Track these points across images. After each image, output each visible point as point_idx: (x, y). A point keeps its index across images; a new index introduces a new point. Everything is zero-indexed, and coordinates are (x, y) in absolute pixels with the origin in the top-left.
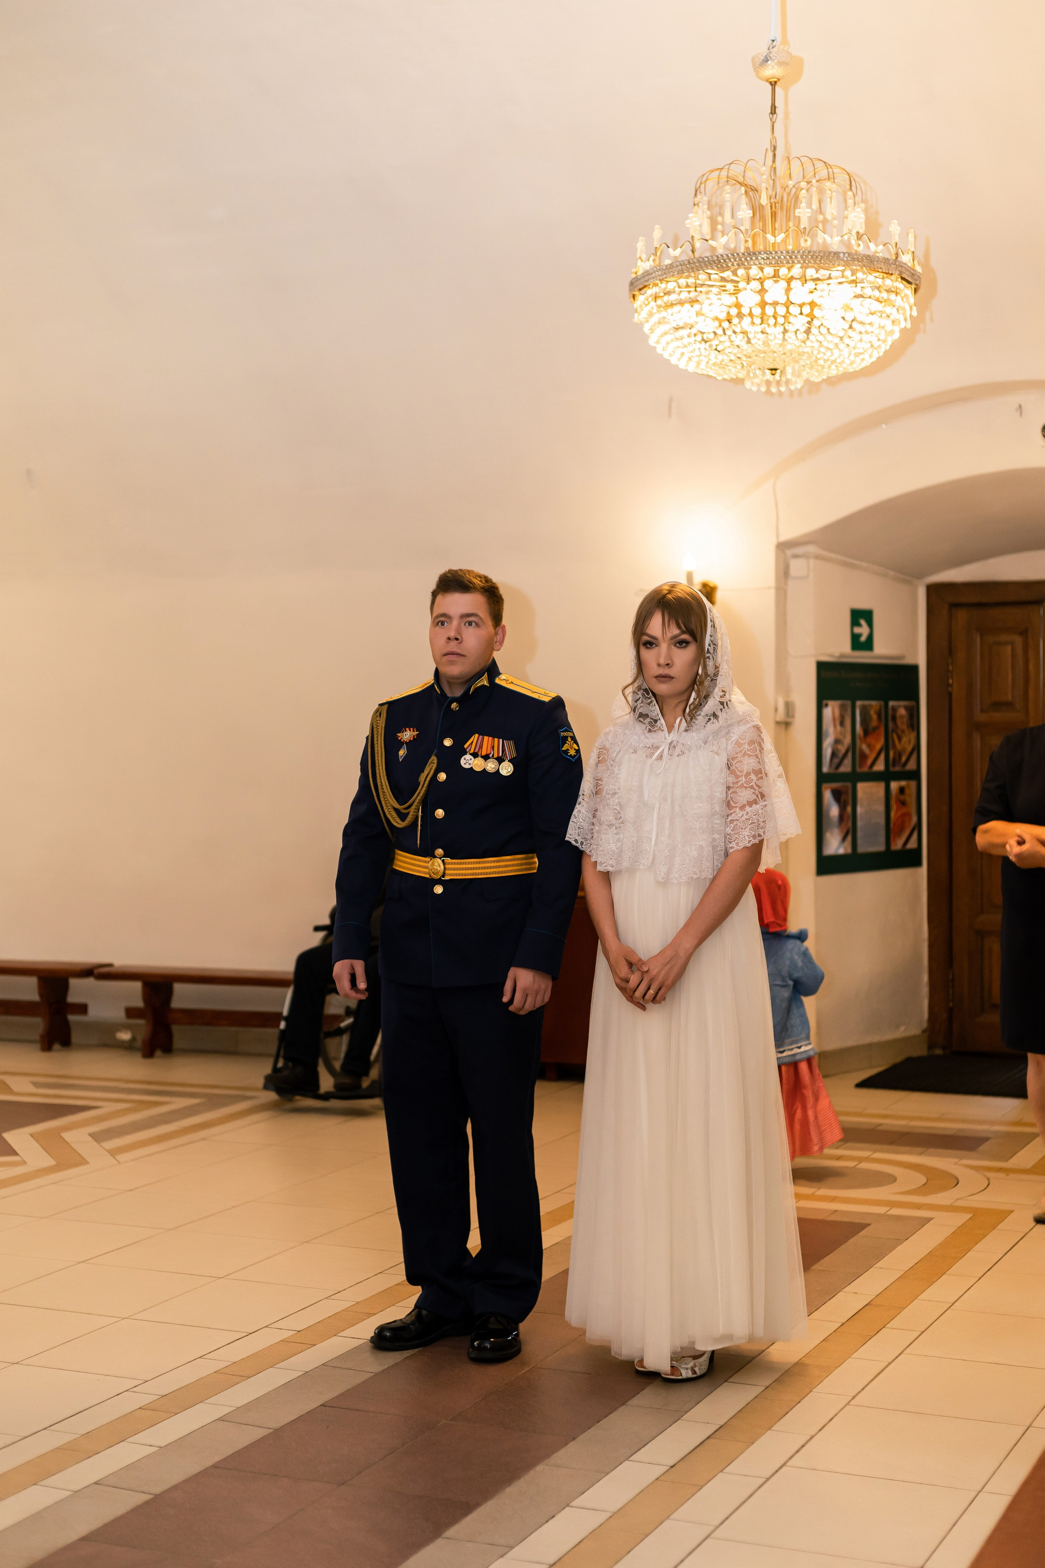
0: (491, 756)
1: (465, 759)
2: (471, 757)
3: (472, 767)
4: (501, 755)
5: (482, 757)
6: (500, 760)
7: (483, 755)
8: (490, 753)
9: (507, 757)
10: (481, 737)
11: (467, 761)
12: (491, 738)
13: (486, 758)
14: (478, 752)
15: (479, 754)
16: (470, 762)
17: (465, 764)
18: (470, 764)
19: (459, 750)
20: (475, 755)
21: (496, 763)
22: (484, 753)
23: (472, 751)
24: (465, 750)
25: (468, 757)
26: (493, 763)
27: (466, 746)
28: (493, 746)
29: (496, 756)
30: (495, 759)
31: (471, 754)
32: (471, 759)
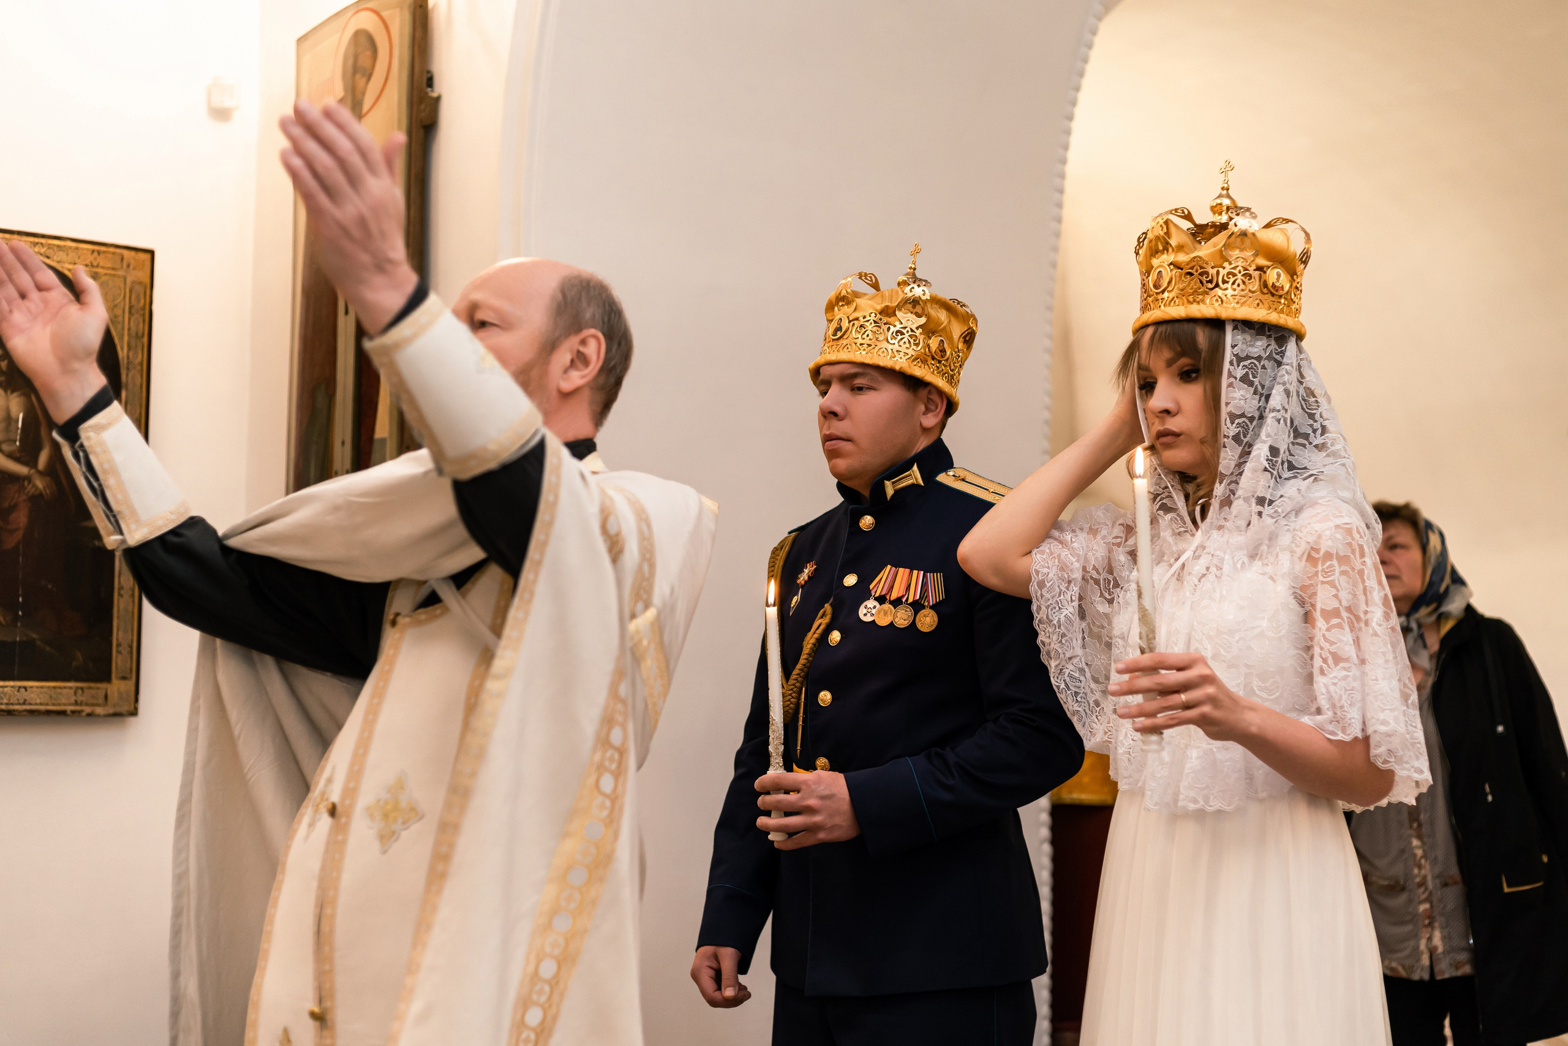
0: (904, 600)
1: (866, 607)
2: (876, 603)
3: (874, 620)
4: (918, 597)
5: (891, 603)
6: (917, 606)
7: (892, 599)
8: (903, 596)
9: (929, 602)
10: (894, 568)
11: (869, 610)
12: (908, 570)
13: (897, 603)
14: (886, 594)
15: (888, 597)
16: (874, 611)
17: (865, 615)
18: (872, 615)
19: (861, 592)
20: (881, 600)
21: (910, 612)
22: (894, 595)
23: (877, 595)
24: (870, 591)
25: (871, 603)
26: (906, 611)
27: (871, 587)
28: (909, 585)
29: (910, 600)
30: (910, 604)
31: (876, 599)
32: (875, 607)
